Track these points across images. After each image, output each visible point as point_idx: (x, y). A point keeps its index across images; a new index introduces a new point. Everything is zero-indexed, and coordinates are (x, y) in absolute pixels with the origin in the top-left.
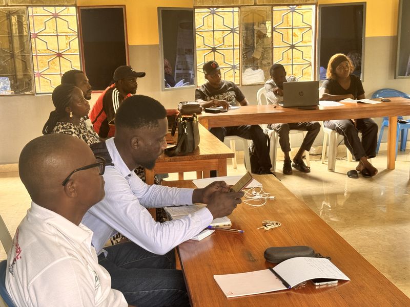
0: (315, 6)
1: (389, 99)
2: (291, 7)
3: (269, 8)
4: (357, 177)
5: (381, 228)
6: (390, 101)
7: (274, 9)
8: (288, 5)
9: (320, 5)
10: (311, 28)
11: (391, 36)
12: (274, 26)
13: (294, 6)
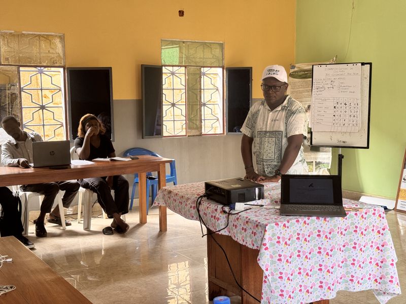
0: (62, 69)
1: (137, 156)
2: (39, 68)
3: (15, 68)
4: (112, 234)
5: (134, 281)
6: (138, 158)
7: (21, 70)
8: (35, 67)
9: (67, 68)
10: (60, 90)
11: (137, 100)
12: (22, 87)
13: (42, 68)
